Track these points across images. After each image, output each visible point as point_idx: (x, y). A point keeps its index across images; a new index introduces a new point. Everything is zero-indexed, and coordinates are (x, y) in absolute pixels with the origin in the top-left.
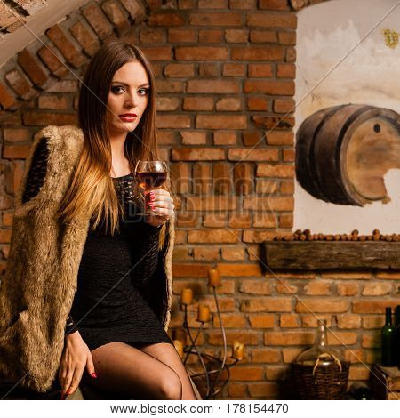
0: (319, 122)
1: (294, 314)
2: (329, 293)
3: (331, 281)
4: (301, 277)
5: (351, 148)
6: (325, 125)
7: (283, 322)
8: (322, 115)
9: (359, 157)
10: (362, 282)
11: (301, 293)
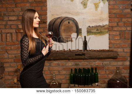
0: (54, 21)
1: (48, 71)
2: (57, 65)
3: (58, 62)
4: (50, 61)
5: (62, 28)
6: (55, 22)
7: (46, 73)
8: (55, 20)
9: (65, 30)
10: (66, 62)
11: (50, 66)
